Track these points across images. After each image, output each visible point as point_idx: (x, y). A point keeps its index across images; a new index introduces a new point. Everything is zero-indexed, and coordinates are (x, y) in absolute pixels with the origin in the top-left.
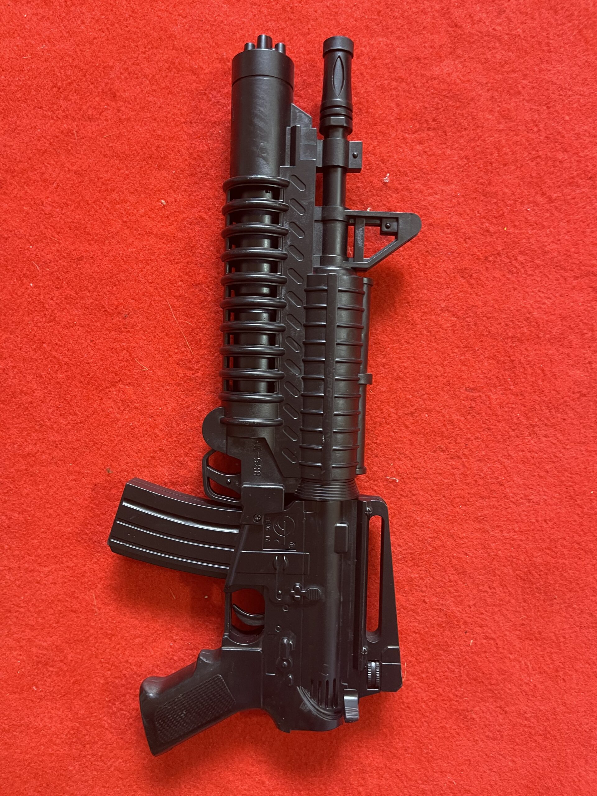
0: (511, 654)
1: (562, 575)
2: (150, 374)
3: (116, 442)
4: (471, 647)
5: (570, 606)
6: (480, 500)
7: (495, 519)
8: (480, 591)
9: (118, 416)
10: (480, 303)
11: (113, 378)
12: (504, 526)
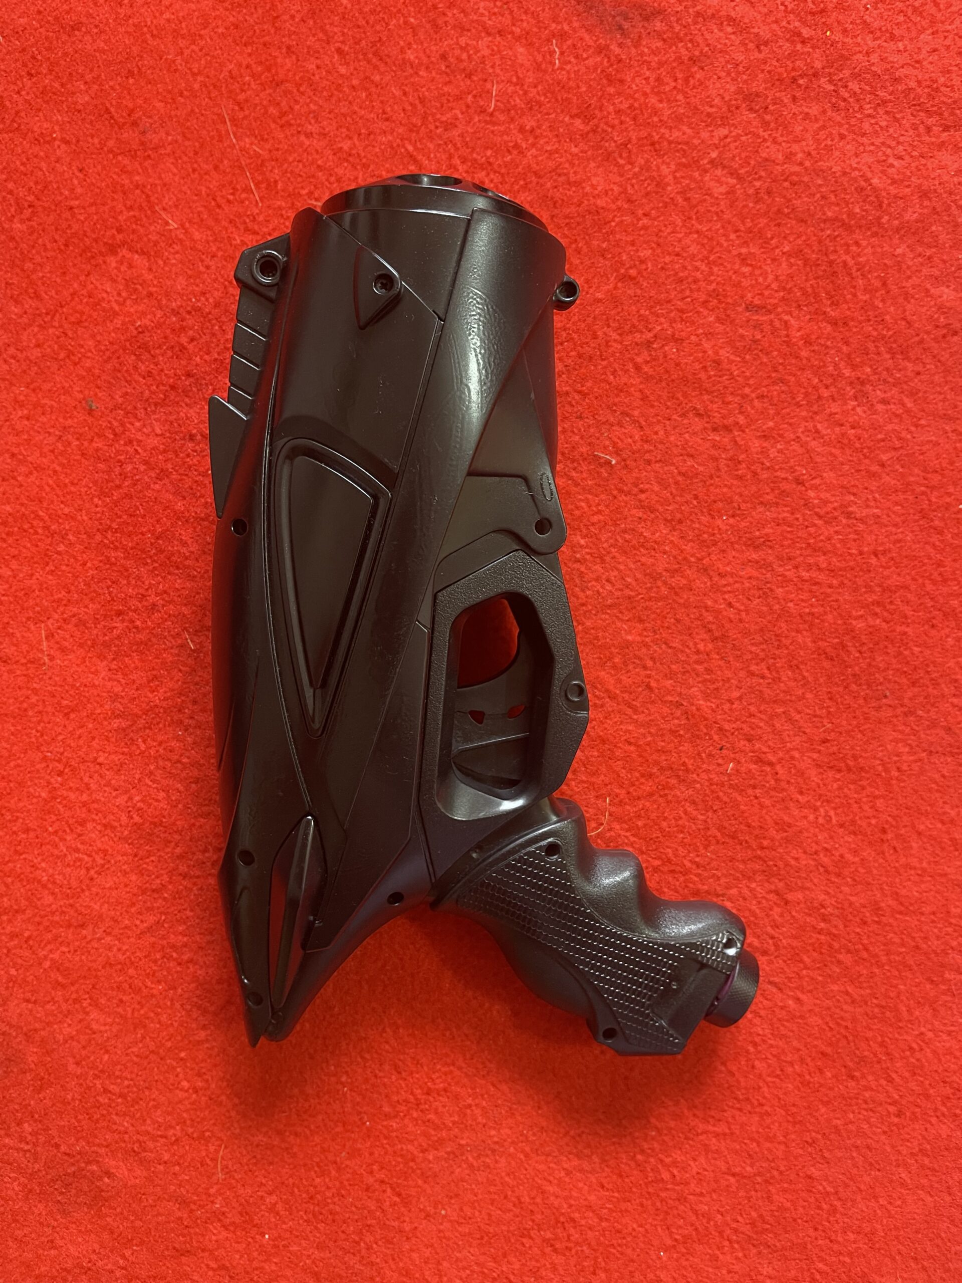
0: (801, 793)
1: (900, 653)
2: (182, 236)
3: (108, 354)
4: (730, 775)
5: (911, 713)
6: (761, 509)
7: (786, 543)
8: (752, 674)
9: (117, 308)
10: (780, 157)
11: (113, 236)
12: (801, 559)
